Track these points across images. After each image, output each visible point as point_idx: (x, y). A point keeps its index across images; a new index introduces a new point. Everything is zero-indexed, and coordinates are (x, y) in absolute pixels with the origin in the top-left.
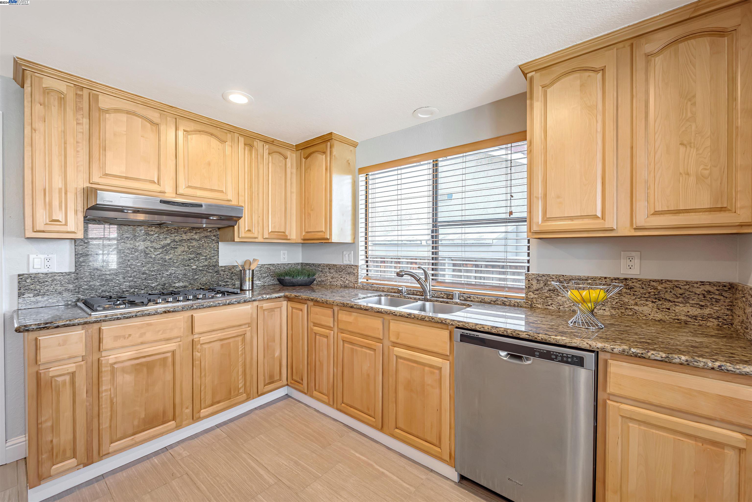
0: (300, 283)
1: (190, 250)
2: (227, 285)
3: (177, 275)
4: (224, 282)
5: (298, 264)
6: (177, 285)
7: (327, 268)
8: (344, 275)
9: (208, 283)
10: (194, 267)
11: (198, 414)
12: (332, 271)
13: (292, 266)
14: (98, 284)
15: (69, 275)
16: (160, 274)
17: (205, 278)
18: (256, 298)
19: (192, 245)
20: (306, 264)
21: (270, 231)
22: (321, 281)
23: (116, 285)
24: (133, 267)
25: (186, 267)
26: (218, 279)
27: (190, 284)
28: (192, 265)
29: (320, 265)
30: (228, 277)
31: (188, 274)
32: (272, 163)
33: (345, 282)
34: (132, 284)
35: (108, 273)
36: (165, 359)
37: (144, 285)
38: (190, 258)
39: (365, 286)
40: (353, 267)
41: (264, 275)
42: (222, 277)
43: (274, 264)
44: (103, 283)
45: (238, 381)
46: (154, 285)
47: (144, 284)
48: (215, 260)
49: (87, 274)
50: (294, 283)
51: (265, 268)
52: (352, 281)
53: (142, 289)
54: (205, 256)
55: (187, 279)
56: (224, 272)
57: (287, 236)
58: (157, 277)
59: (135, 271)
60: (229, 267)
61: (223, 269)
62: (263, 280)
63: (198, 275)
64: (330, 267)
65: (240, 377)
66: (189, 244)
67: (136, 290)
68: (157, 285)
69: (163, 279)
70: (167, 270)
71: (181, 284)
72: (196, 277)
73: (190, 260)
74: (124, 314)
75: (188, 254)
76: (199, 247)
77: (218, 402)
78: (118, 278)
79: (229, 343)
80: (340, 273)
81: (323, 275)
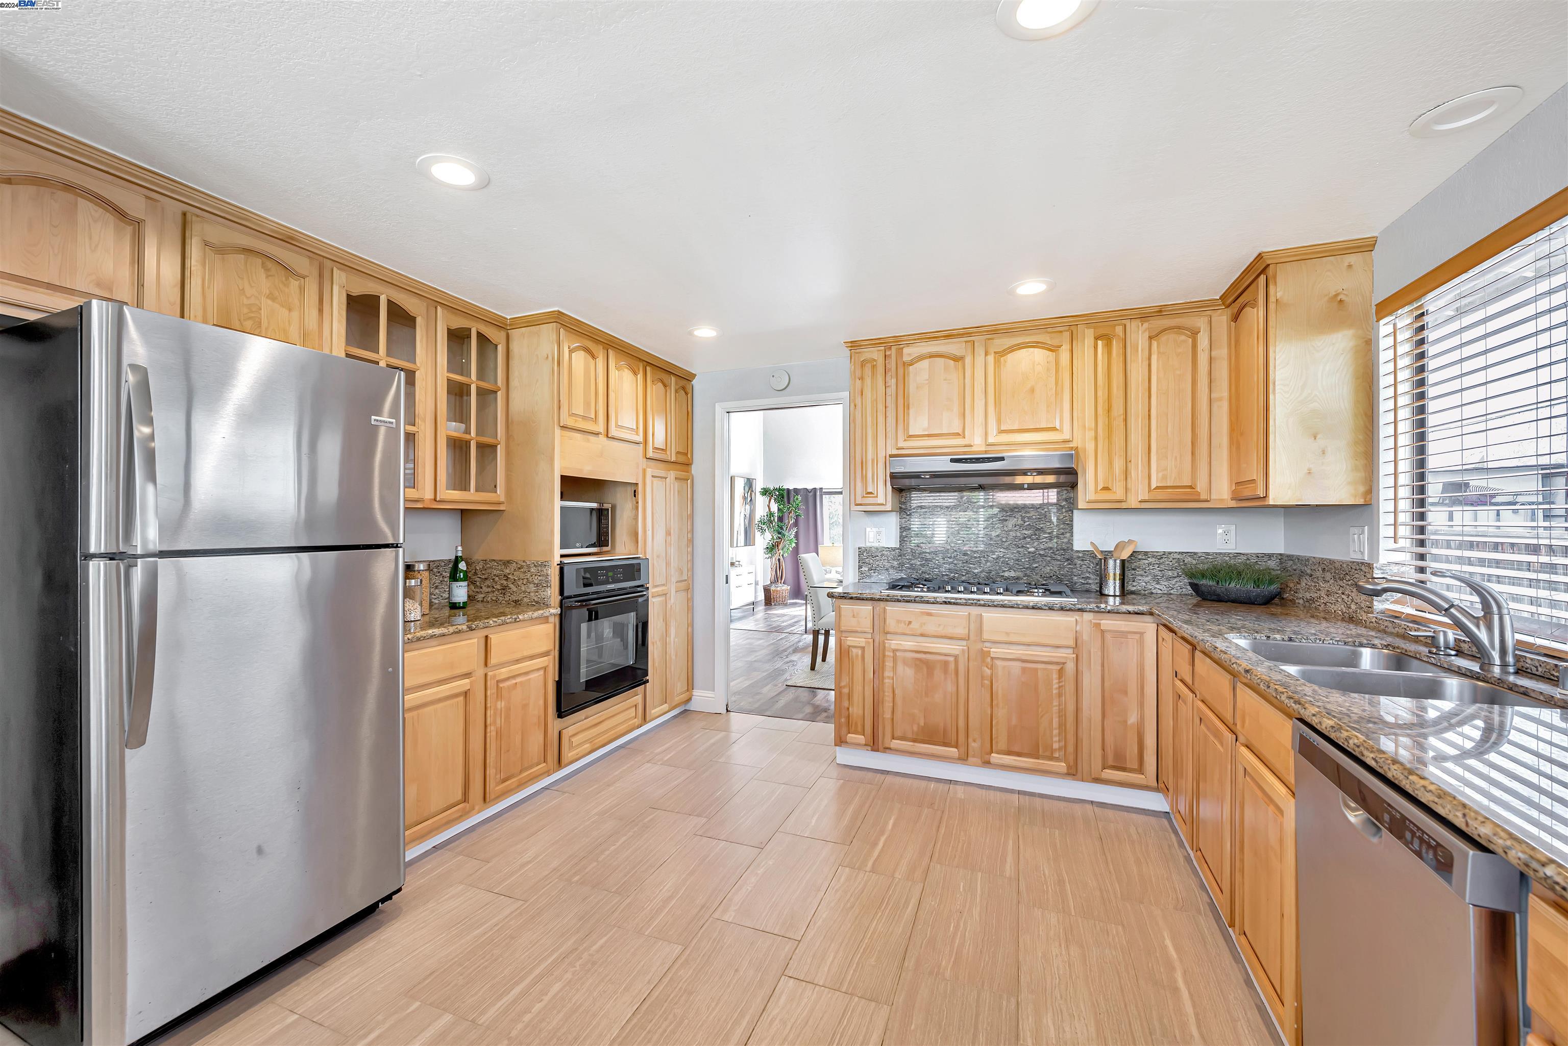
0: (1233, 596)
1: (1026, 524)
2: (1087, 584)
3: (1007, 560)
4: (1083, 578)
5: (1270, 556)
6: (1006, 574)
7: (1320, 569)
8: (1348, 587)
9: (1054, 577)
10: (1032, 550)
11: (987, 756)
12: (1328, 576)
13: (1248, 559)
14: (919, 563)
15: (894, 550)
16: (984, 557)
17: (1048, 568)
18: (1086, 607)
19: (1028, 515)
20: (1288, 556)
21: (1154, 486)
22: (1311, 600)
23: (935, 567)
24: (953, 545)
25: (1019, 550)
26: (1072, 572)
27: (1026, 575)
28: (1028, 546)
29: (1308, 560)
30: (1089, 570)
31: (1023, 560)
32: (1159, 353)
33: (1350, 608)
34: (952, 566)
35: (928, 551)
36: (946, 663)
37: (965, 570)
38: (1026, 536)
39: (1380, 622)
40: (1363, 568)
41: (1170, 573)
42: (1079, 569)
43: (1195, 553)
44: (923, 562)
45: (1052, 737)
46: (976, 571)
47: (965, 568)
48: (1065, 540)
49: (909, 550)
50: (1219, 595)
51: (1171, 559)
52: (1362, 605)
53: (963, 575)
54: (1049, 533)
55: (1022, 567)
56: (1083, 560)
57: (1199, 494)
58: (980, 560)
59: (956, 551)
60: (1091, 552)
61: (1081, 555)
62: (1166, 583)
63: (1038, 562)
64: (1327, 566)
65: (1056, 732)
66: (1024, 515)
67: (956, 575)
68: (981, 572)
69: (989, 564)
70: (993, 553)
71: (1012, 574)
72: (1035, 566)
73: (1025, 538)
74: (904, 596)
75: (1023, 529)
76: (1039, 518)
77: (1019, 754)
78: (937, 558)
79: (1036, 670)
80: (1341, 583)
81: (1313, 584)
